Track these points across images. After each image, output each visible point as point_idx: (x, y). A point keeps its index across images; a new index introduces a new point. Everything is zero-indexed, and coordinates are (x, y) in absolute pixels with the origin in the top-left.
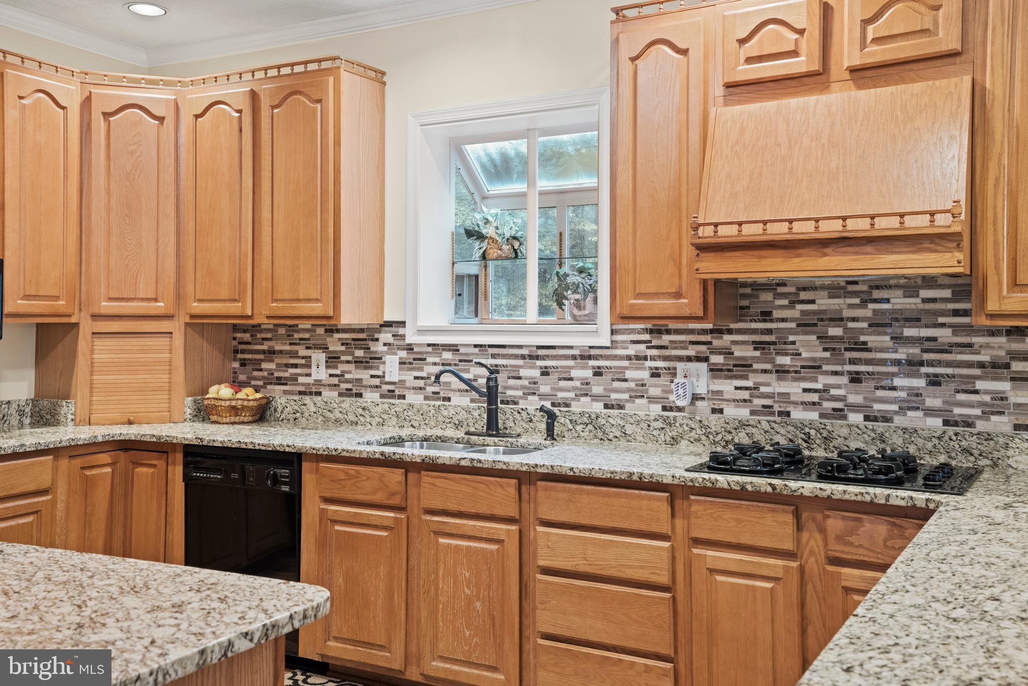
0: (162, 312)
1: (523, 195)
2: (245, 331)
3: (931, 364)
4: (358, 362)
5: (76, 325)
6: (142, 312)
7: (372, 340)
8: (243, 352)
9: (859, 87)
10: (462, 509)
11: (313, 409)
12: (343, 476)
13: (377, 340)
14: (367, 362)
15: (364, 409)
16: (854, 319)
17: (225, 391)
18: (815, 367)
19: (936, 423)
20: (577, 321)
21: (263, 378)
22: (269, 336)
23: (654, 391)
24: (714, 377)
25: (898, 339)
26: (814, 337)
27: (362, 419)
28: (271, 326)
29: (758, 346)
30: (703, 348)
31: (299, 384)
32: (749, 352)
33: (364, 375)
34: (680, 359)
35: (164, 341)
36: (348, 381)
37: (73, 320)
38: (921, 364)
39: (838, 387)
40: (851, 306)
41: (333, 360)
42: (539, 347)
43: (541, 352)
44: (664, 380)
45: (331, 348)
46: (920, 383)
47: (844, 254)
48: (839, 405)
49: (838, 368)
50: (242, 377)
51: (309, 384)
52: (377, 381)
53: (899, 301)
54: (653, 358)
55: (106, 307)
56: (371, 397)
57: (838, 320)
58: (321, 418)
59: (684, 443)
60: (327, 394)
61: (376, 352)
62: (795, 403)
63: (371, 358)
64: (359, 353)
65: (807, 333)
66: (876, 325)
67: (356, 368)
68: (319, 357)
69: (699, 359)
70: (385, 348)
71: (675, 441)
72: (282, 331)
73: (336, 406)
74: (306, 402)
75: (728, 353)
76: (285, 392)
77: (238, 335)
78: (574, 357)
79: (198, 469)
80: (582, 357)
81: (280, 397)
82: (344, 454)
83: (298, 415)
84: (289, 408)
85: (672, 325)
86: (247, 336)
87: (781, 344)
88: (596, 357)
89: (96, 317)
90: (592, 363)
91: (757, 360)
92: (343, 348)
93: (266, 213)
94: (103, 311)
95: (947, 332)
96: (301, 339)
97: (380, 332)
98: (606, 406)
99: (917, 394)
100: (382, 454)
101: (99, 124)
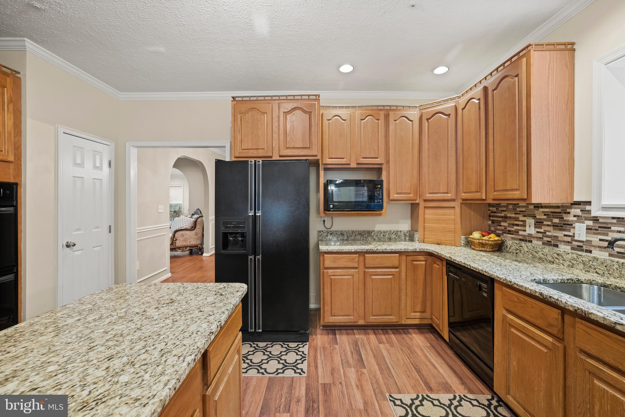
0: (450, 198)
2: (494, 207)
4: (555, 226)
5: (418, 204)
6: (442, 198)
7: (565, 213)
8: (493, 216)
11: (526, 250)
12: (516, 300)
13: (569, 213)
14: (561, 226)
15: (558, 255)
17: (476, 235)
21: (502, 230)
22: (505, 209)
27: (557, 260)
28: (506, 204)
31: (519, 235)
33: (560, 234)
35: (451, 211)
36: (548, 236)
37: (417, 202)
41: (539, 223)
45: (538, 217)
50: (493, 229)
51: (525, 236)
52: (569, 239)
55: (428, 196)
56: (564, 248)
58: (530, 255)
60: (535, 242)
61: (568, 221)
63: (564, 224)
64: (556, 221)
67: (554, 229)
68: (530, 221)
70: (575, 219)
72: (511, 207)
73: (540, 250)
74: (522, 245)
76: (513, 238)
77: (491, 208)
79: (451, 272)
81: (509, 241)
82: (515, 286)
83: (518, 251)
84: (513, 247)
86: (494, 209)
89: (425, 201)
92: (545, 217)
94: (427, 198)
96: (520, 211)
97: (571, 208)
101: (425, 124)
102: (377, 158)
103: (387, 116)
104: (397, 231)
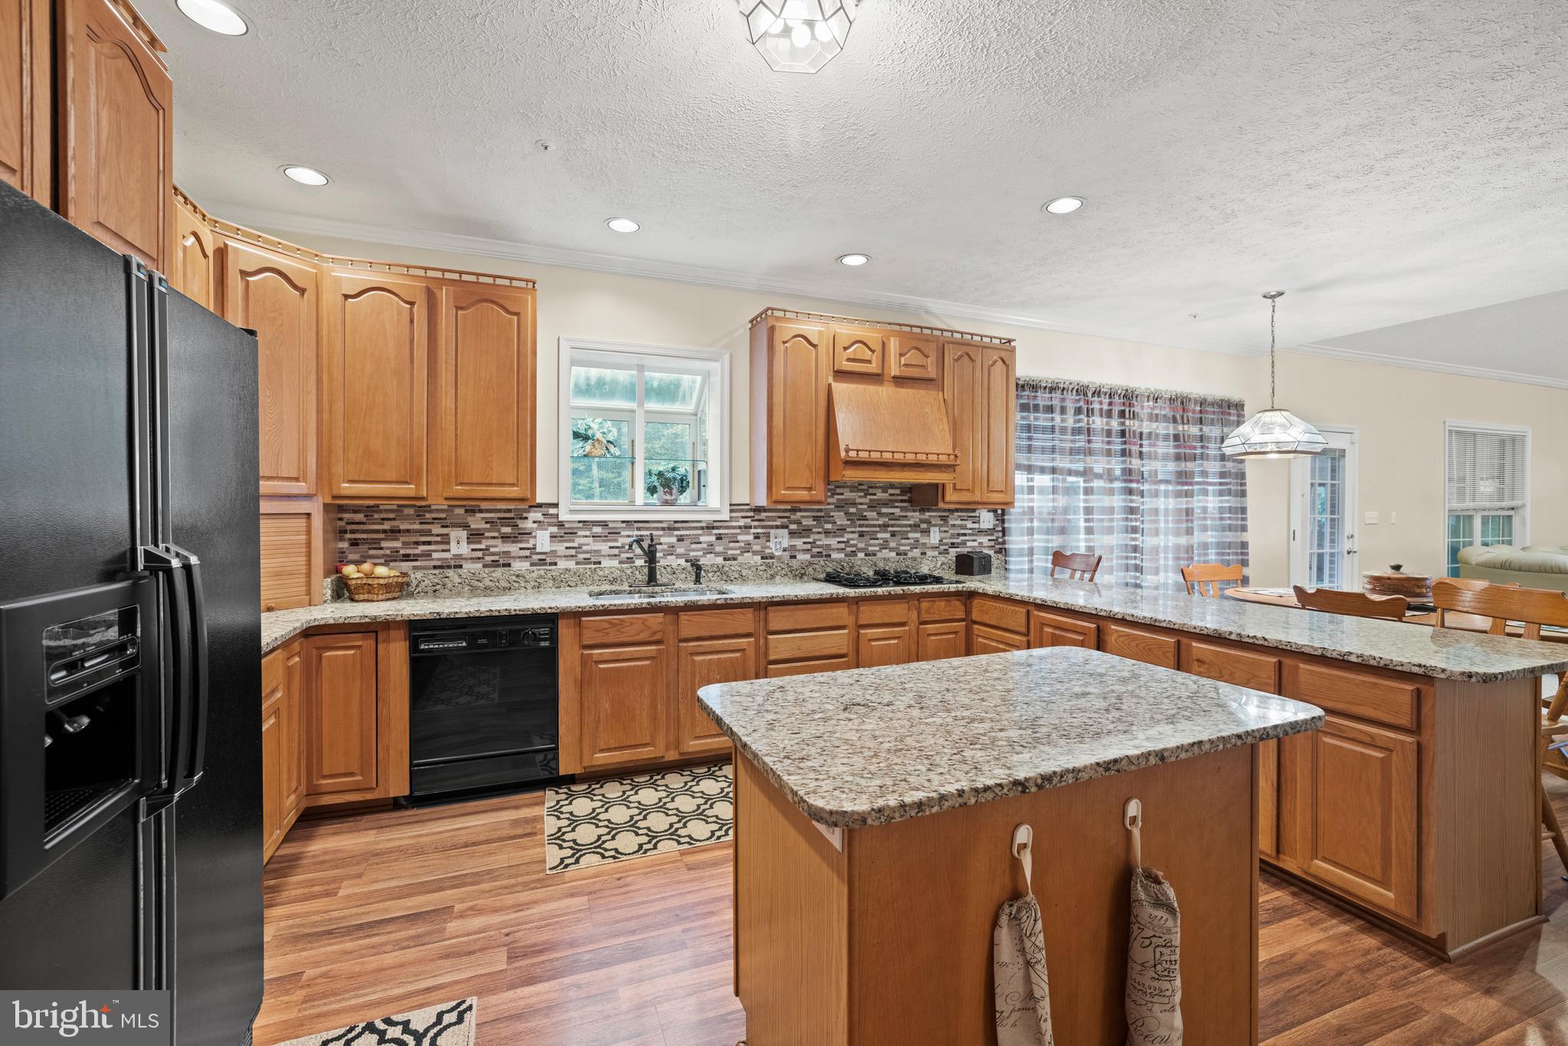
2: (356, 512)
3: (892, 526)
4: (505, 538)
6: (282, 492)
7: (521, 518)
8: (354, 532)
11: (457, 580)
13: (526, 518)
14: (515, 537)
15: (517, 576)
16: (861, 504)
18: (843, 529)
19: (893, 554)
21: (384, 556)
22: (392, 516)
23: (756, 548)
24: (791, 538)
25: (880, 514)
26: (842, 513)
27: (515, 584)
28: (395, 507)
29: (815, 518)
30: (786, 520)
31: (433, 559)
32: (810, 522)
33: (513, 548)
34: (772, 527)
35: (301, 523)
36: (493, 554)
38: (888, 526)
39: (853, 539)
40: (860, 497)
41: (475, 536)
42: (676, 522)
43: (677, 525)
44: (762, 540)
45: (472, 526)
46: (888, 535)
48: (854, 549)
49: (853, 530)
51: (446, 559)
52: (527, 553)
53: (880, 495)
54: (755, 527)
56: (521, 566)
57: (854, 504)
58: (467, 588)
59: (778, 577)
60: (468, 566)
61: (525, 529)
62: (833, 550)
63: (519, 534)
64: (507, 530)
65: (840, 511)
66: (872, 506)
67: (503, 542)
68: (458, 534)
69: (783, 527)
70: (536, 525)
71: (773, 577)
72: (409, 511)
73: (486, 576)
74: (448, 575)
75: (799, 523)
77: (346, 516)
78: (702, 528)
80: (708, 528)
81: (413, 572)
83: (438, 587)
84: (427, 582)
85: (802, 507)
87: (827, 517)
88: (718, 528)
90: (715, 531)
91: (815, 526)
92: (488, 526)
95: (898, 510)
96: (434, 519)
97: (529, 512)
98: (725, 559)
99: (886, 541)
101: (235, 279)
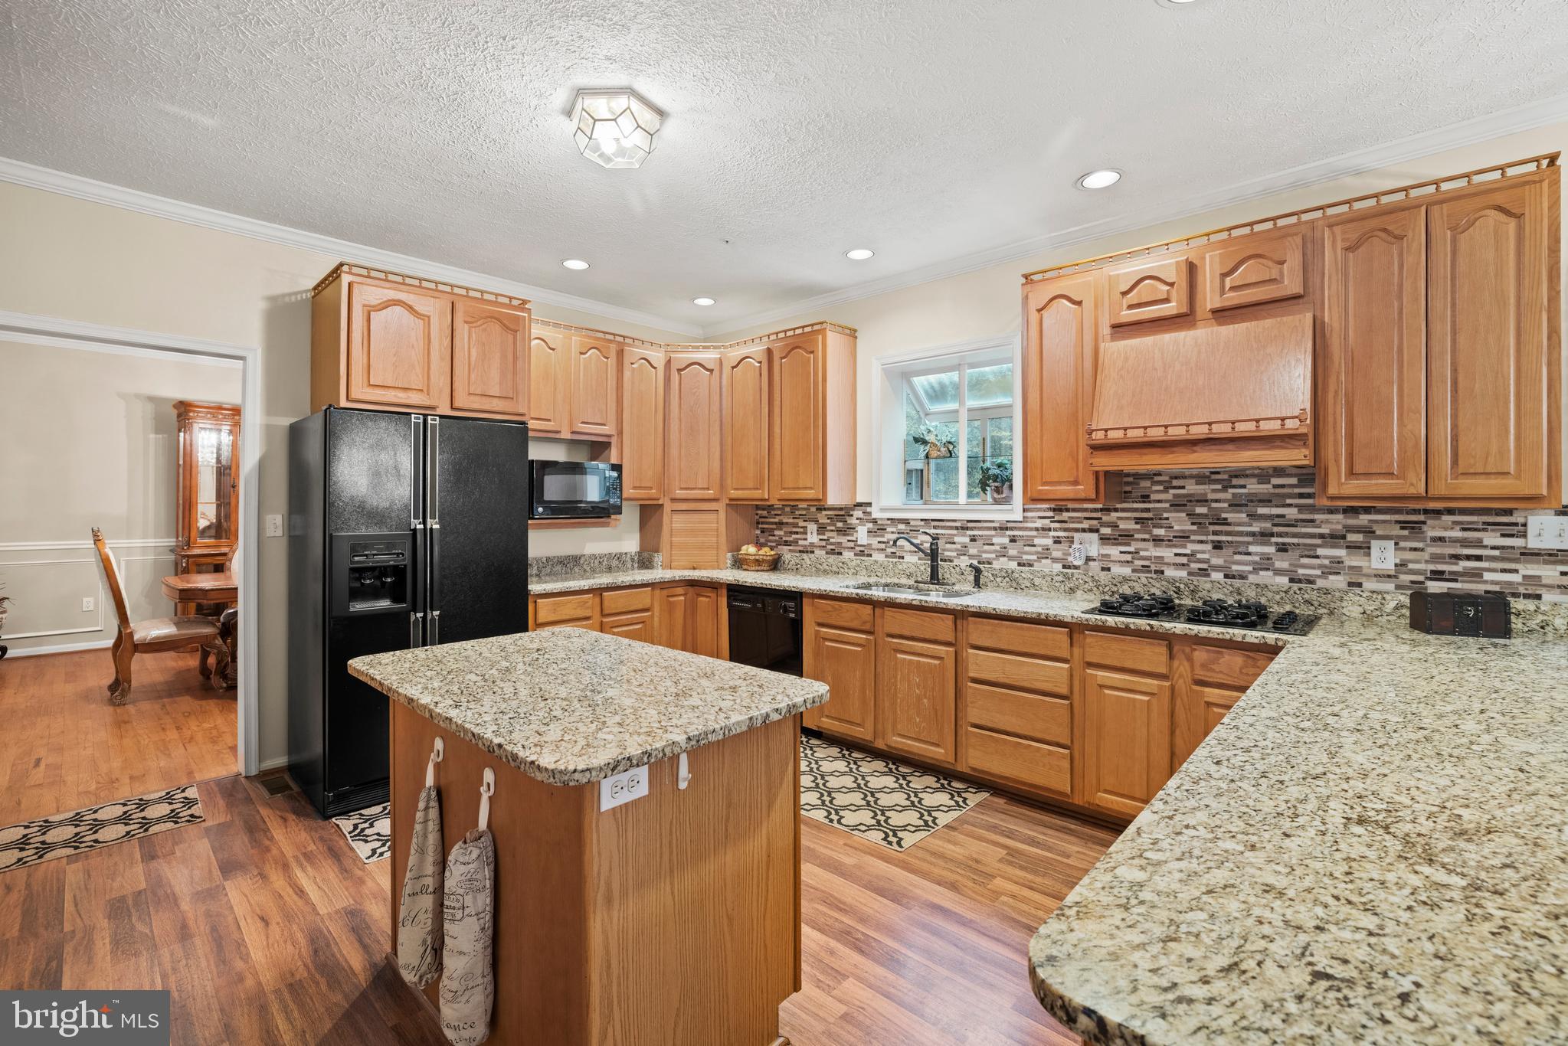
0: (712, 497)
1: (956, 411)
2: (764, 509)
3: (1280, 535)
4: (839, 531)
5: (662, 505)
6: (700, 497)
7: (849, 515)
8: (763, 523)
9: (1220, 324)
10: (914, 635)
11: (809, 562)
12: (830, 609)
13: (852, 515)
14: (845, 531)
15: (843, 563)
16: (1217, 501)
17: (751, 549)
18: (1184, 537)
19: (1284, 580)
20: (996, 502)
21: (776, 541)
22: (779, 512)
23: (1056, 554)
24: (1103, 544)
25: (1253, 516)
26: (1184, 515)
27: (842, 570)
28: (781, 506)
29: (1138, 520)
30: (1095, 522)
31: (799, 545)
32: (1131, 526)
33: (843, 540)
34: (1077, 530)
35: (712, 516)
36: (832, 544)
37: (660, 502)
38: (1272, 535)
39: (1203, 552)
40: (1214, 491)
41: (822, 529)
42: (968, 521)
43: (970, 525)
44: (1064, 546)
45: (820, 521)
46: (1271, 550)
47: (1210, 451)
48: (1204, 566)
49: (1204, 538)
50: (762, 540)
51: (806, 545)
52: (852, 544)
53: (1253, 487)
54: (1055, 530)
55: (680, 493)
56: (848, 555)
57: (1203, 501)
58: (814, 569)
59: (1079, 593)
60: (819, 553)
61: (851, 524)
62: (1168, 564)
63: (848, 528)
64: (840, 525)
65: (1178, 511)
66: (1235, 505)
67: (838, 535)
68: (812, 527)
69: (1091, 530)
70: (858, 521)
71: (1072, 591)
72: (788, 509)
73: (824, 561)
74: (804, 557)
75: (1115, 526)
76: (790, 551)
77: (759, 512)
78: (995, 529)
79: (736, 600)
80: (1001, 529)
81: (788, 555)
82: (831, 593)
83: (799, 566)
84: (793, 562)
85: (1070, 505)
86: (765, 513)
87: (1158, 520)
88: (1011, 529)
89: (673, 500)
90: (1008, 533)
91: (1138, 531)
92: (829, 521)
93: (777, 430)
94: (678, 497)
95: (1295, 510)
96: (800, 515)
97: (853, 510)
98: (1019, 564)
99: (1268, 558)
100: (857, 594)
101: (675, 377)
102: (604, 425)
103: (620, 353)
104: (621, 554)
